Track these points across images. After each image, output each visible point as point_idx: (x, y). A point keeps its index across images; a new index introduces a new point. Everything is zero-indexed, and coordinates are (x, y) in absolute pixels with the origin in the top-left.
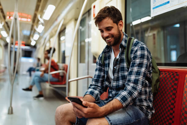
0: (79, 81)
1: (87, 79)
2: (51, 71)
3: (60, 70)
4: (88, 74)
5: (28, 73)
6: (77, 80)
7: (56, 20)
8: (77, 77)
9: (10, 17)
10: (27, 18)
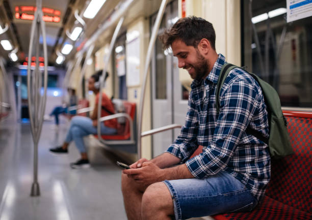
0: (155, 136)
1: (170, 131)
2: (103, 116)
3: (119, 112)
4: (173, 122)
5: (53, 118)
6: (152, 134)
7: (108, 18)
8: (152, 128)
9: (21, 16)
10: (53, 17)
